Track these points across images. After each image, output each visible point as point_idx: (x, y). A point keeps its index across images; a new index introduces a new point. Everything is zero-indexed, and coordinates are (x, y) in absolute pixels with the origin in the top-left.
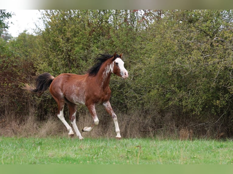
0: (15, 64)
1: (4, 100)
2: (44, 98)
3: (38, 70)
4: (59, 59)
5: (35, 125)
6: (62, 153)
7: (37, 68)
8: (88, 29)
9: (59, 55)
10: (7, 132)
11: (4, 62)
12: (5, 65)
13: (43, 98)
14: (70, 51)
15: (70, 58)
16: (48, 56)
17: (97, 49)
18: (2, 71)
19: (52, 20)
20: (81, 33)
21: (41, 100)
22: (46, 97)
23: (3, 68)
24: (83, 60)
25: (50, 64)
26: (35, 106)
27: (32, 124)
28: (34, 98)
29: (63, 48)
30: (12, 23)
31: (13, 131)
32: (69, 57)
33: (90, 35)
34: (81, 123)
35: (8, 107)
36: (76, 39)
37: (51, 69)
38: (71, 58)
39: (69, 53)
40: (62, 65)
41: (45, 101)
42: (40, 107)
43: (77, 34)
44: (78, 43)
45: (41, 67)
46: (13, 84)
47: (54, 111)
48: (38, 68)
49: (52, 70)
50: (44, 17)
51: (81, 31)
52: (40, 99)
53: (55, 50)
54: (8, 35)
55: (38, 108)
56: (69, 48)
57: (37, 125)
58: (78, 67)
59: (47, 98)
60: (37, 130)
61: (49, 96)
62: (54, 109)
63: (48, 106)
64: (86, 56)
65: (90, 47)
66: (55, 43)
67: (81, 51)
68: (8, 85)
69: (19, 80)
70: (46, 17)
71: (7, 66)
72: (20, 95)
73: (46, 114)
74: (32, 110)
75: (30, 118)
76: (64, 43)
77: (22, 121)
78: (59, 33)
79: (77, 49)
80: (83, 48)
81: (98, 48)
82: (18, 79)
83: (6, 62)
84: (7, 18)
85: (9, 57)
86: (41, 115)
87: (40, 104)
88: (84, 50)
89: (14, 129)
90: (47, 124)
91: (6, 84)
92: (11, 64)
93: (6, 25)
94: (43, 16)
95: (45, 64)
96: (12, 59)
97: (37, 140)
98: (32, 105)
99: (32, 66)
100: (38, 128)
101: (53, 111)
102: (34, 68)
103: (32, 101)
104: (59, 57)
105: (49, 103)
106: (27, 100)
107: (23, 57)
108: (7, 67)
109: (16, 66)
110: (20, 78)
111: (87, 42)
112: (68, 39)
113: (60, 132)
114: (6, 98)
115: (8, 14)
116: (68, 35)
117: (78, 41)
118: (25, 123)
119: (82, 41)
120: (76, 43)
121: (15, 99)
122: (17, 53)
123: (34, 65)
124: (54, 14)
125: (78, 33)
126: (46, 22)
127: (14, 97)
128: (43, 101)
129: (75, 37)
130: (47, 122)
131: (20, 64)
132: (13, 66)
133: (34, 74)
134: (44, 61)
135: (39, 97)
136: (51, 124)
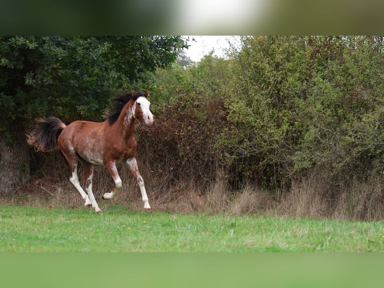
0: (196, 103)
2: (239, 155)
3: (231, 112)
4: (262, 95)
5: (225, 196)
6: (267, 241)
7: (229, 108)
8: (309, 50)
9: (262, 89)
10: (183, 207)
12: (182, 104)
13: (237, 156)
14: (281, 82)
15: (280, 95)
16: (246, 91)
17: (321, 80)
18: (177, 113)
20: (297, 54)
21: (235, 159)
22: (241, 155)
23: (179, 109)
24: (299, 97)
25: (249, 104)
26: (225, 167)
27: (220, 195)
28: (224, 156)
29: (269, 78)
30: (194, 40)
31: (192, 205)
32: (278, 93)
33: (312, 58)
34: (294, 195)
36: (288, 65)
37: (250, 110)
38: (282, 94)
39: (279, 86)
40: (268, 104)
41: (240, 160)
42: (233, 169)
43: (292, 57)
44: (292, 71)
45: (236, 107)
47: (254, 176)
48: (230, 110)
49: (251, 112)
51: (297, 52)
52: (232, 157)
53: (257, 81)
54: (185, 59)
55: (230, 171)
56: (279, 79)
57: (228, 196)
58: (291, 108)
59: (244, 156)
60: (227, 204)
61: (246, 153)
62: (253, 173)
63: (243, 168)
64: (304, 92)
65: (311, 76)
66: (258, 70)
67: (298, 84)
71: (185, 105)
73: (241, 180)
74: (220, 173)
75: (217, 186)
76: (272, 71)
77: (205, 190)
78: (264, 56)
79: (291, 80)
80: (300, 79)
81: (324, 79)
83: (183, 99)
85: (188, 91)
86: (234, 181)
87: (233, 164)
88: (302, 82)
89: (193, 202)
90: (242, 196)
92: (191, 104)
93: (185, 42)
95: (242, 104)
96: (193, 94)
97: (228, 220)
98: (220, 166)
99: (222, 106)
100: (228, 201)
101: (251, 176)
102: (224, 109)
103: (220, 160)
104: (263, 92)
105: (247, 163)
106: (212, 158)
107: (209, 92)
109: (197, 106)
111: (307, 69)
112: (278, 65)
113: (262, 208)
116: (279, 57)
117: (292, 67)
119: (299, 68)
120: (290, 71)
122: (201, 86)
123: (225, 103)
125: (294, 55)
126: (245, 39)
128: (237, 160)
129: (288, 61)
130: (242, 192)
131: (204, 103)
132: (193, 105)
133: (224, 119)
134: (240, 99)
135: (232, 154)
136: (248, 196)
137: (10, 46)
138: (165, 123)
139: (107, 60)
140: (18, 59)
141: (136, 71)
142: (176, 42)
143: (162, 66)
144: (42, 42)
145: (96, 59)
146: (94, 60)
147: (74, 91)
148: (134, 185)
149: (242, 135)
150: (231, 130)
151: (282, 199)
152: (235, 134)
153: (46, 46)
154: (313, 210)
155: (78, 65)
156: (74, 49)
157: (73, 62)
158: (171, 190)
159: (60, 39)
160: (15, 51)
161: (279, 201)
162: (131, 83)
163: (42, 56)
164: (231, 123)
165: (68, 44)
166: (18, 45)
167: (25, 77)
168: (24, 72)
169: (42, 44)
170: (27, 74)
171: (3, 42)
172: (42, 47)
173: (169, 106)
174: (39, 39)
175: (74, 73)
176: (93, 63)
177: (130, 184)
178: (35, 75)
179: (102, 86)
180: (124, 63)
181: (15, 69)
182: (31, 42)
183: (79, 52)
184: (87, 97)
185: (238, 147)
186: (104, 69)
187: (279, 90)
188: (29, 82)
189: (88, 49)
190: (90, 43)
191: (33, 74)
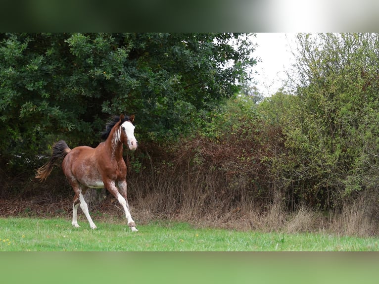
0: (257, 130)
1: (240, 180)
2: (295, 179)
3: (288, 139)
4: (317, 123)
5: (281, 217)
7: (286, 135)
8: (361, 81)
9: (317, 118)
10: (243, 226)
11: (243, 127)
12: (244, 131)
13: (293, 179)
14: (334, 111)
15: (334, 123)
16: (302, 119)
17: (372, 110)
18: (239, 139)
19: (311, 68)
20: (350, 86)
21: (291, 182)
22: (297, 178)
23: (241, 136)
24: (352, 125)
25: (305, 131)
26: (282, 189)
27: (277, 215)
28: (281, 179)
29: (324, 108)
30: (256, 72)
31: (251, 224)
32: (332, 122)
33: (364, 89)
34: (346, 216)
35: (245, 191)
36: (342, 96)
37: (305, 137)
38: (336, 123)
39: (333, 115)
40: (323, 133)
41: (296, 183)
42: (290, 190)
43: (345, 88)
44: (346, 101)
45: (292, 134)
46: (253, 157)
47: (308, 198)
48: (287, 136)
49: (307, 139)
50: (300, 63)
51: (350, 84)
52: (289, 180)
53: (313, 111)
54: (258, 95)
55: (287, 193)
56: (333, 108)
57: (284, 216)
58: (344, 135)
59: (299, 180)
60: (283, 224)
61: (302, 176)
62: (308, 196)
63: (299, 191)
64: (355, 120)
65: (362, 107)
66: (315, 100)
67: (350, 113)
68: (246, 159)
69: (261, 153)
70: (302, 63)
71: (247, 132)
72: (262, 173)
73: (297, 202)
74: (278, 195)
75: (274, 207)
76: (326, 101)
77: (263, 211)
78: (320, 87)
79: (344, 109)
80: (352, 109)
81: (374, 109)
82: (260, 150)
83: (245, 126)
84: (250, 66)
85: (250, 119)
86: (290, 203)
87: (289, 187)
88: (355, 111)
89: (252, 221)
90: (297, 216)
91: (244, 158)
92: (252, 130)
93: (248, 75)
94: (298, 61)
95: (298, 131)
96: (254, 122)
98: (278, 189)
99: (280, 133)
100: (284, 221)
101: (306, 198)
102: (283, 136)
103: (277, 183)
104: (318, 120)
105: (303, 186)
106: (271, 181)
107: (269, 120)
108: (247, 134)
109: (258, 133)
110: (263, 150)
111: (359, 100)
112: (332, 95)
113: (315, 228)
114: (243, 177)
115: (251, 60)
116: (333, 89)
117: (346, 98)
118: (267, 214)
119: (352, 99)
120: (344, 101)
121: (255, 180)
122: (261, 115)
123: (283, 131)
124: (313, 59)
125: (347, 87)
126: (302, 71)
127: (254, 176)
128: (294, 183)
129: (342, 92)
130: (297, 213)
131: (264, 130)
132: (254, 132)
133: (282, 145)
134: (297, 126)
135: (288, 177)
136: (303, 216)
137: (89, 77)
138: (228, 149)
139: (177, 91)
140: (96, 89)
141: (203, 101)
142: (240, 74)
143: (227, 96)
144: (118, 73)
145: (166, 89)
146: (165, 90)
147: (146, 118)
148: (199, 205)
149: (298, 160)
150: (288, 156)
151: (335, 220)
152: (292, 159)
153: (121, 77)
154: (362, 231)
155: (149, 95)
156: (147, 80)
157: (145, 92)
158: (232, 210)
159: (134, 71)
160: (93, 82)
161: (332, 222)
162: (198, 112)
163: (117, 86)
164: (289, 149)
165: (142, 75)
166: (96, 76)
167: (102, 105)
168: (101, 101)
169: (117, 75)
170: (104, 102)
171: (83, 74)
172: (118, 78)
173: (232, 133)
174: (115, 71)
175: (146, 102)
176: (164, 93)
177: (195, 205)
178: (111, 104)
179: (172, 114)
180: (192, 93)
181: (93, 98)
182: (108, 73)
183: (151, 82)
184: (158, 123)
185: (294, 171)
186: (173, 99)
187: (333, 119)
188: (105, 110)
189: (159, 80)
190: (161, 75)
191: (109, 103)
